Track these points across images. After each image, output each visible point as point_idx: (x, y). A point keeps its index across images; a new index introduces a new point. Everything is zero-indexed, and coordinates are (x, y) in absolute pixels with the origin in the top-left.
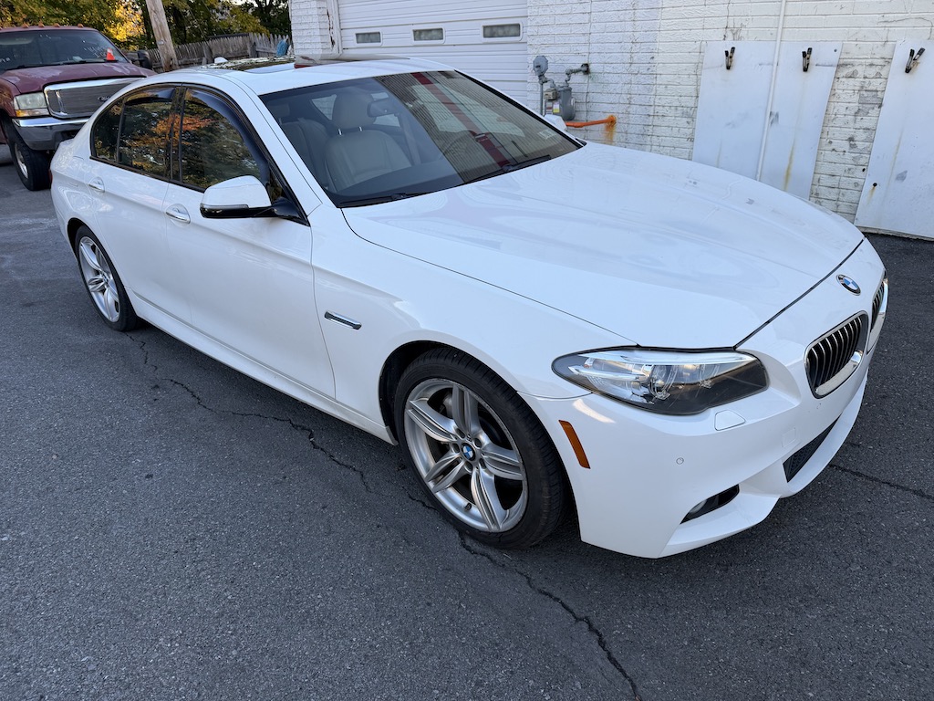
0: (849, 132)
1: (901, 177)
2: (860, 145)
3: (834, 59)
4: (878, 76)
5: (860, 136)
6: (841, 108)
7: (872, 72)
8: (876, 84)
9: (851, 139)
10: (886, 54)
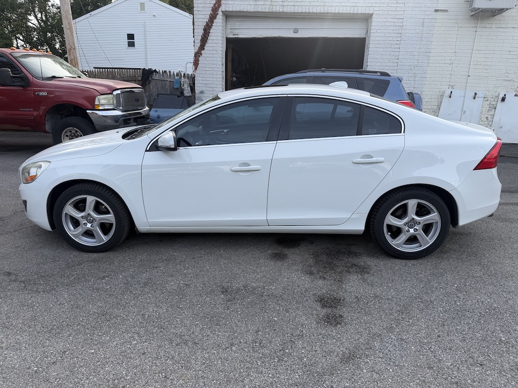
0: (486, 116)
1: (501, 127)
2: (489, 119)
3: (483, 96)
4: (494, 101)
5: (489, 117)
6: (484, 109)
7: (492, 100)
8: (494, 103)
9: (487, 118)
10: (496, 95)
